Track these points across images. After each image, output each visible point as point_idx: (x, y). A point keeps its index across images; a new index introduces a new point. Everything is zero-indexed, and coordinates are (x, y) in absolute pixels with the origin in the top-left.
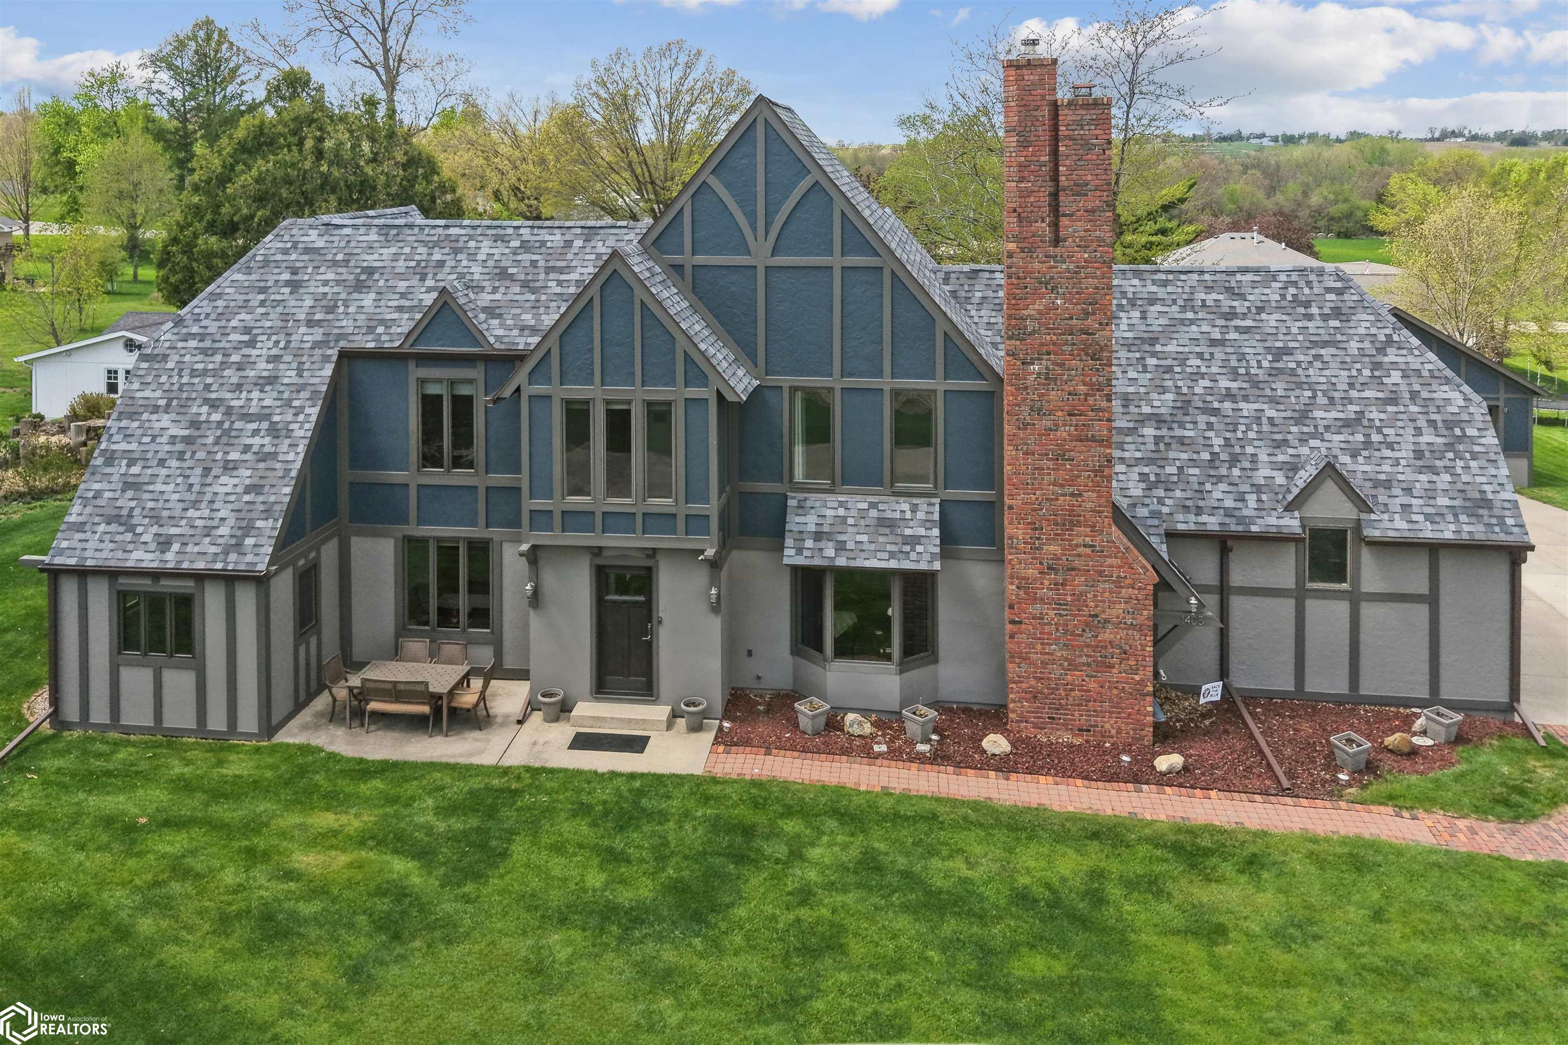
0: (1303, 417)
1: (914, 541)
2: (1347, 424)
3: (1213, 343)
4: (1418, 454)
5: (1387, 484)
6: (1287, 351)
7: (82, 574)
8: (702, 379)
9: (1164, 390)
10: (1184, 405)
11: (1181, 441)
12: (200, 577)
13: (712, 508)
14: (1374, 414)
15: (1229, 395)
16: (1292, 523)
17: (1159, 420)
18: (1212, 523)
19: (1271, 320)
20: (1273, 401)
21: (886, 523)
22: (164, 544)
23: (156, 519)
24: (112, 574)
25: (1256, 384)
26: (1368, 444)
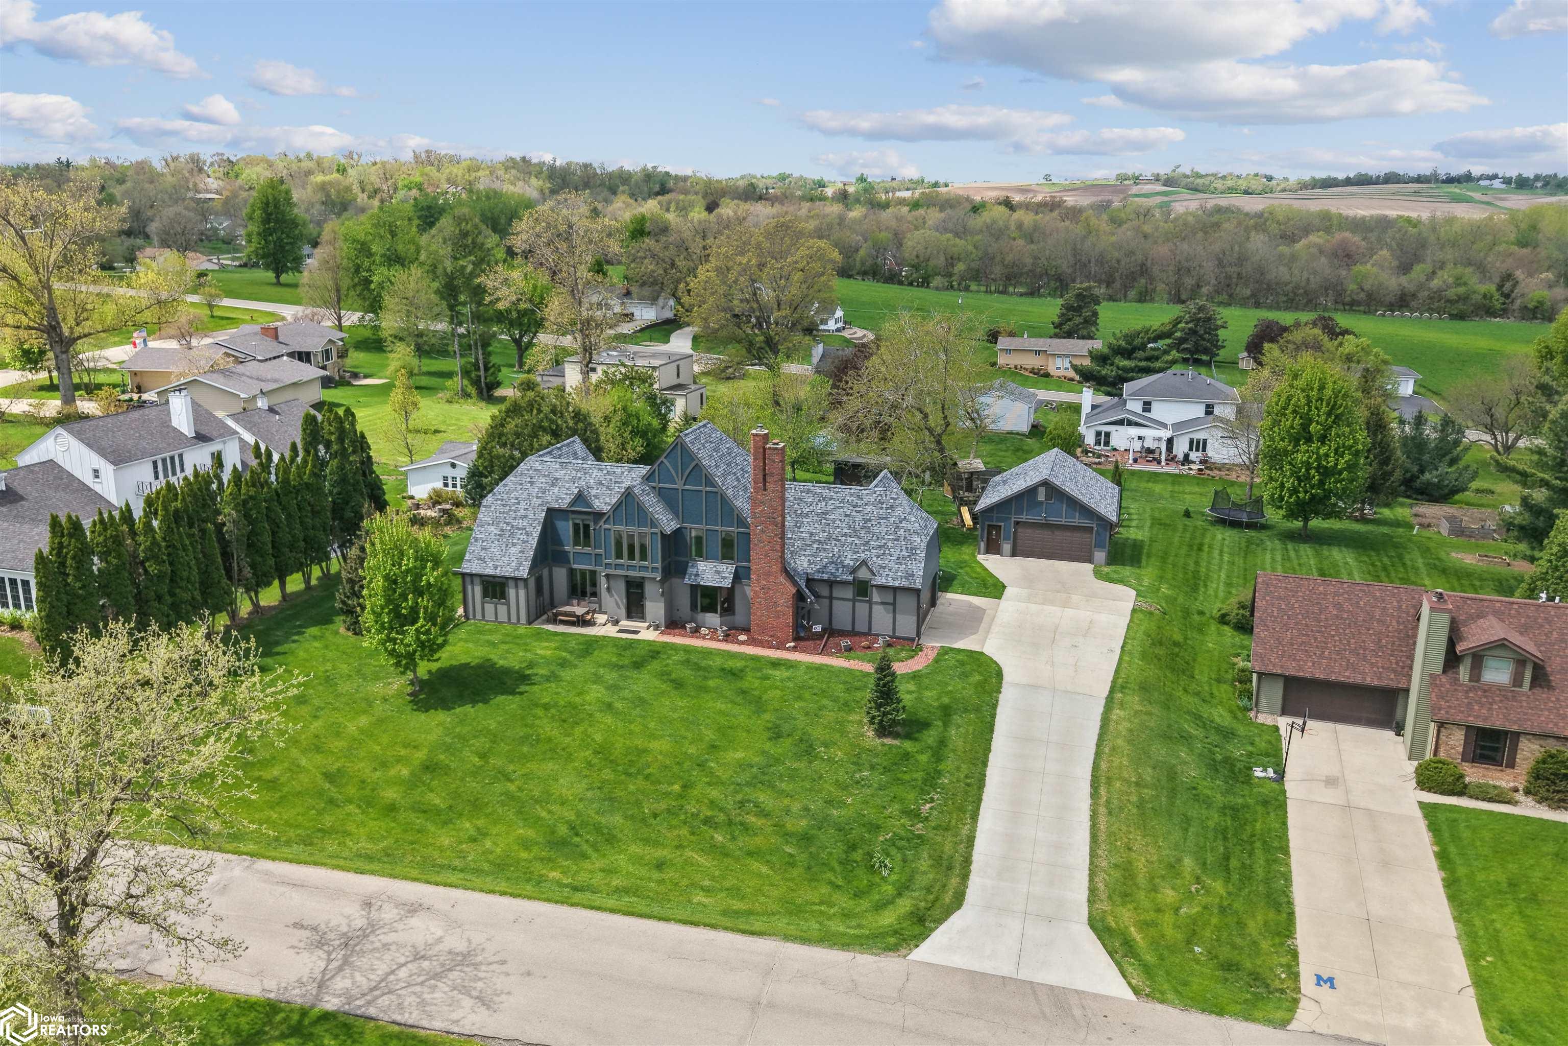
0: (867, 543)
1: (725, 578)
2: (880, 547)
3: (847, 516)
4: (898, 558)
5: (884, 568)
6: (870, 520)
7: (472, 575)
8: (656, 527)
9: (824, 531)
10: (830, 538)
11: (825, 549)
12: (507, 578)
13: (658, 565)
14: (890, 544)
15: (845, 535)
16: (850, 578)
17: (819, 542)
18: (826, 577)
19: (868, 508)
20: (859, 537)
21: (717, 572)
22: (496, 567)
23: (492, 560)
24: (481, 576)
25: (855, 531)
26: (884, 554)
